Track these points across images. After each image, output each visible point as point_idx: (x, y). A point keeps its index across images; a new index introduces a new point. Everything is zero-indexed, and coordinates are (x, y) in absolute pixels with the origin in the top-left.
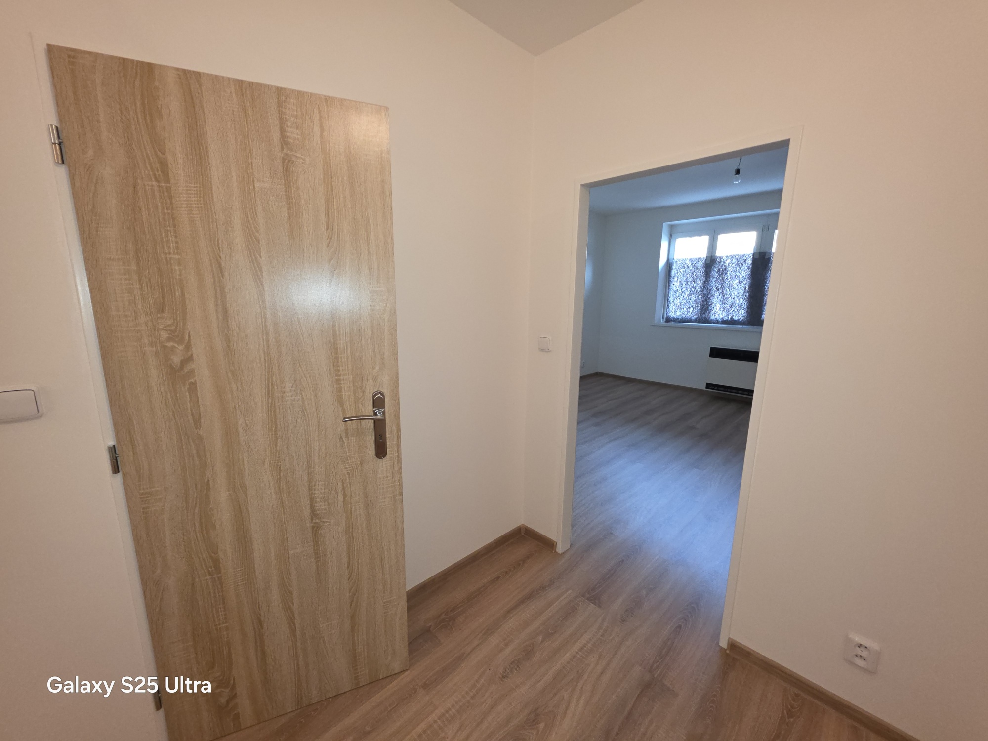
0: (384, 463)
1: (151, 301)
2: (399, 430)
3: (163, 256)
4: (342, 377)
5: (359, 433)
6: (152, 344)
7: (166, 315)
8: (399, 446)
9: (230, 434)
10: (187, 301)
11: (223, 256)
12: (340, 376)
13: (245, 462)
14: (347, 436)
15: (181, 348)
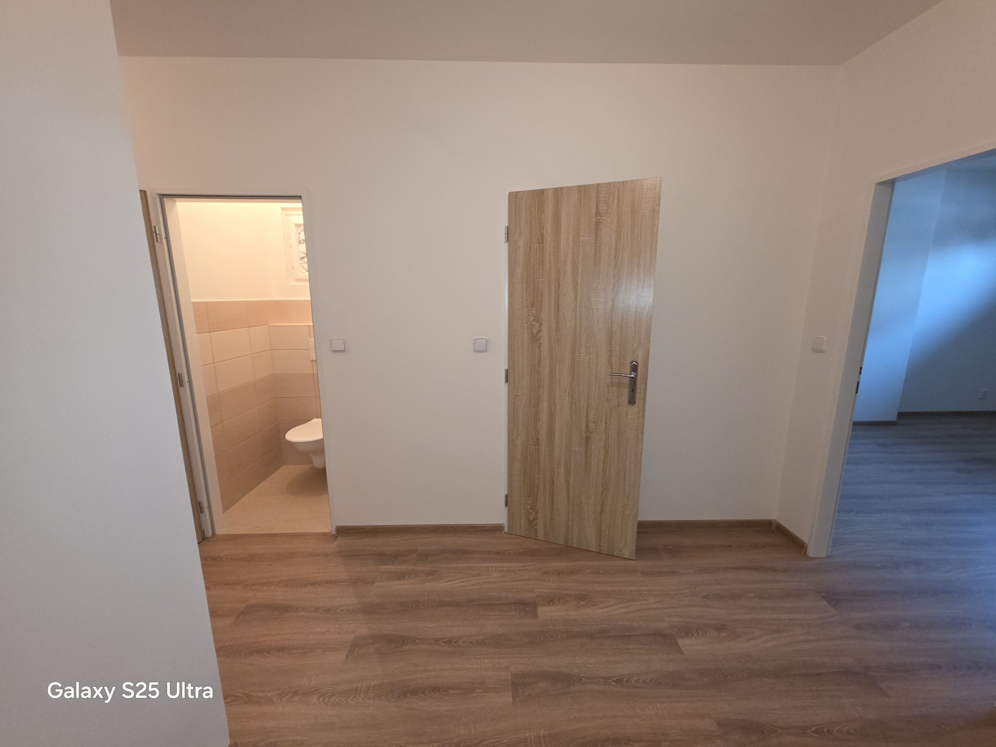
0: (633, 410)
1: (529, 301)
2: (646, 388)
3: (536, 280)
4: (613, 349)
5: (619, 385)
6: (527, 323)
7: (534, 309)
8: (644, 399)
9: (552, 372)
10: (543, 302)
11: (561, 278)
12: (612, 347)
13: (557, 390)
14: (612, 386)
15: (538, 325)
